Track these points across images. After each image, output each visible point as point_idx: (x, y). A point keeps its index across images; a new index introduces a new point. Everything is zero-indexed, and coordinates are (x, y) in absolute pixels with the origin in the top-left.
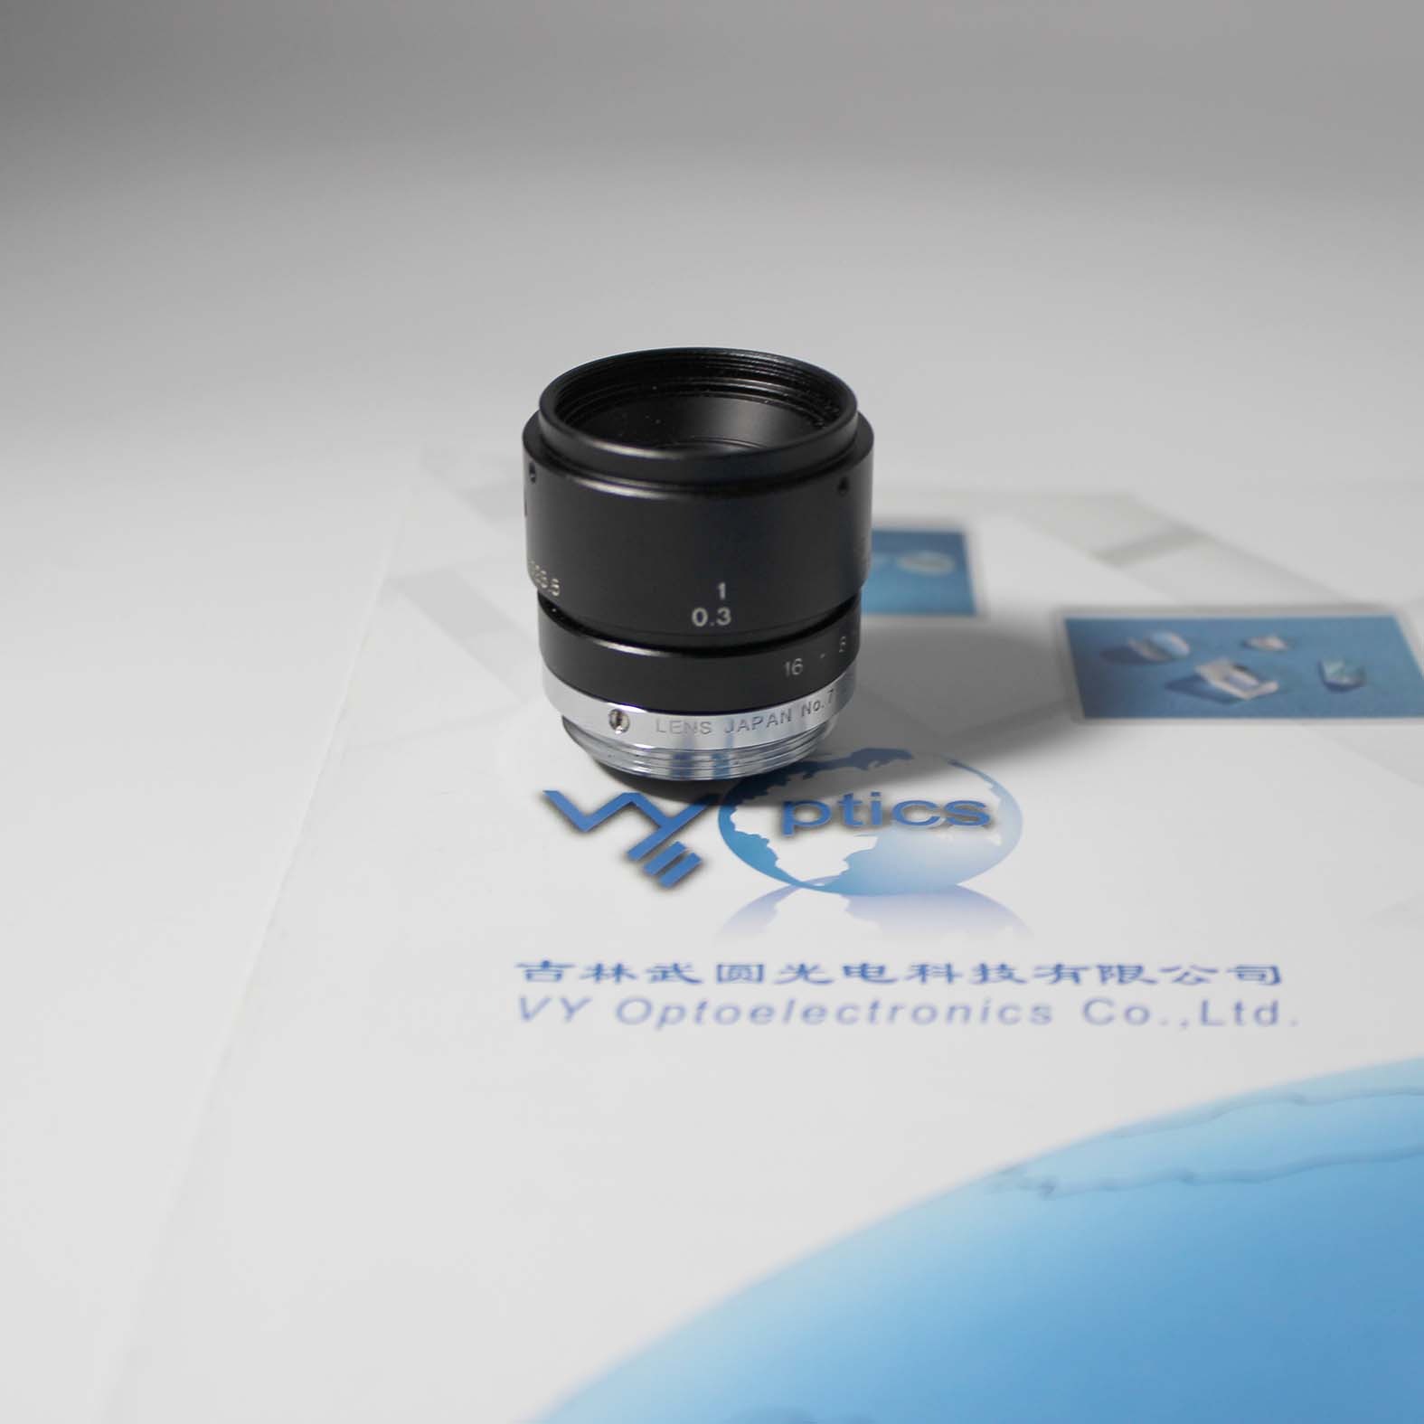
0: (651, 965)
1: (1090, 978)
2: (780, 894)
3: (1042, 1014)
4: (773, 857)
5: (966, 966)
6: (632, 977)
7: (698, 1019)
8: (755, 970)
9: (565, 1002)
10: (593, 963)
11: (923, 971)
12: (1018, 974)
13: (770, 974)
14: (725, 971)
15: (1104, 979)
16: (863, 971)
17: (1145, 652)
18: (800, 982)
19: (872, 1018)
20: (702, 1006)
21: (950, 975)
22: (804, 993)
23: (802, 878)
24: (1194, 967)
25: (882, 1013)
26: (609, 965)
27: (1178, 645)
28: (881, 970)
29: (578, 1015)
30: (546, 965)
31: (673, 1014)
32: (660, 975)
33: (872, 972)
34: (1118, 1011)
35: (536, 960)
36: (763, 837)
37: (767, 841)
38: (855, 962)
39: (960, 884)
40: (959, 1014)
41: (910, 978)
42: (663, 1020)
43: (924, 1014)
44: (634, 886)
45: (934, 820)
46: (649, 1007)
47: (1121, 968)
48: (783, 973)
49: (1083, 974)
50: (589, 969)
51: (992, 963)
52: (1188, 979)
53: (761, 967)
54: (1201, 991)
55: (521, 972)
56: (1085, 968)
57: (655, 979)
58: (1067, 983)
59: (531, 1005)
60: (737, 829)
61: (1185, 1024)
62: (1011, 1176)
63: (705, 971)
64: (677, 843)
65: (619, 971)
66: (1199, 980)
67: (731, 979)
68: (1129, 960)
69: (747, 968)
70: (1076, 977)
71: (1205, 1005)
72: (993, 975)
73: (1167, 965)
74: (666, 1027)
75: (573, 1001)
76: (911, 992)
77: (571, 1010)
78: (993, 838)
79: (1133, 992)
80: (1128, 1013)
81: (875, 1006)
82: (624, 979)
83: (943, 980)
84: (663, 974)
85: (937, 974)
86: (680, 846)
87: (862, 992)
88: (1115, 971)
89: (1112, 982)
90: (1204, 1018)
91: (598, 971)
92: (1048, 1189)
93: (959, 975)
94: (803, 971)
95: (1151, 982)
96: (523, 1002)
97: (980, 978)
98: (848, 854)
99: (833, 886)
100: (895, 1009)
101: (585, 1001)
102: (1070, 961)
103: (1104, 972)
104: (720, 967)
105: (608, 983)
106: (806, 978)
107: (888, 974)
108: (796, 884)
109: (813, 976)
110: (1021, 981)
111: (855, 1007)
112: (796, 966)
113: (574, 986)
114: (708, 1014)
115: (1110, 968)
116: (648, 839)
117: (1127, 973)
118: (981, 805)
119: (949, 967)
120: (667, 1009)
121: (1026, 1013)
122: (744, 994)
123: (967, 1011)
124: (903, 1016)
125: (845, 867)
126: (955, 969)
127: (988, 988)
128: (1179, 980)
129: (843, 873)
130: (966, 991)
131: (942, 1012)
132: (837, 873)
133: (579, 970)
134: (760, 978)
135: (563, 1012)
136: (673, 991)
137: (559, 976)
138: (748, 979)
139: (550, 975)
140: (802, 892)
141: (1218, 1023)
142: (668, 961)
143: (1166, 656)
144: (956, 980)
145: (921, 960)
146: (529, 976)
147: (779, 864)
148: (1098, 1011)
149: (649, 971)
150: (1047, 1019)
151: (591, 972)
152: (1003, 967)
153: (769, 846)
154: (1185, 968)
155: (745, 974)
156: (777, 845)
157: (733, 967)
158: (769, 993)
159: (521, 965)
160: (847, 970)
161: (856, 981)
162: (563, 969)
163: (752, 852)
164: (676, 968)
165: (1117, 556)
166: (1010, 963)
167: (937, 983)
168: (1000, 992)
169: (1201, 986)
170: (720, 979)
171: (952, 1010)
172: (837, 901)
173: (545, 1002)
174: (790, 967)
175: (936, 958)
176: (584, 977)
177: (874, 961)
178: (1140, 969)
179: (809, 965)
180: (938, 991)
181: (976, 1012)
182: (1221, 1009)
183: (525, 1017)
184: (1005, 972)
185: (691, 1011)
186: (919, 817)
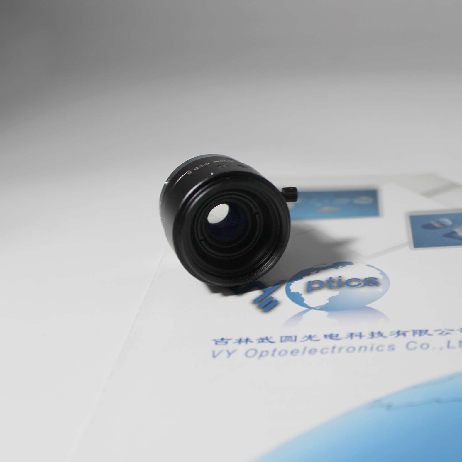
0: (258, 337)
1: (410, 335)
2: (304, 312)
3: (392, 348)
4: (303, 299)
5: (366, 333)
6: (251, 342)
7: (273, 355)
8: (294, 338)
9: (228, 351)
10: (238, 338)
11: (351, 335)
12: (384, 335)
13: (299, 339)
14: (283, 339)
15: (414, 335)
16: (331, 336)
17: (437, 225)
18: (309, 341)
19: (333, 352)
20: (275, 350)
21: (361, 336)
22: (310, 344)
23: (312, 306)
24: (446, 329)
25: (336, 350)
26: (244, 338)
27: (448, 222)
28: (337, 335)
29: (232, 356)
30: (222, 339)
31: (264, 354)
32: (261, 341)
33: (334, 337)
34: (418, 345)
35: (219, 338)
36: (300, 293)
37: (301, 294)
38: (328, 333)
39: (368, 305)
40: (363, 349)
41: (347, 338)
42: (261, 356)
43: (351, 349)
44: (255, 312)
45: (359, 284)
46: (256, 351)
47: (420, 331)
48: (303, 338)
49: (407, 334)
50: (237, 340)
51: (376, 331)
52: (444, 333)
53: (296, 337)
54: (448, 337)
55: (214, 342)
56: (408, 332)
57: (259, 342)
58: (401, 337)
59: (216, 353)
60: (292, 291)
61: (441, 349)
62: (377, 403)
63: (277, 339)
64: (271, 297)
65: (247, 340)
66: (447, 333)
67: (285, 341)
68: (423, 328)
69: (291, 337)
70: (404, 334)
71: (449, 342)
72: (376, 335)
73: (437, 329)
74: (262, 358)
75: (230, 351)
76: (347, 342)
77: (229, 354)
78: (379, 289)
79: (425, 338)
80: (422, 346)
81: (334, 348)
82: (249, 343)
83: (358, 338)
84: (262, 340)
85: (356, 335)
86: (272, 298)
87: (330, 343)
88: (418, 332)
89: (417, 336)
90: (448, 346)
91: (240, 341)
92: (389, 407)
93: (364, 336)
94: (310, 337)
95: (430, 335)
96: (214, 352)
97: (371, 337)
98: (328, 298)
99: (323, 308)
100: (341, 349)
101: (235, 351)
102: (402, 330)
103: (414, 332)
104: (282, 337)
105: (243, 344)
106: (311, 340)
107: (339, 337)
108: (310, 308)
109: (314, 339)
110: (385, 337)
111: (327, 349)
112: (308, 335)
113: (231, 346)
114: (276, 353)
115: (416, 331)
116: (261, 296)
117: (422, 333)
118: (376, 279)
119: (361, 333)
120: (262, 352)
121: (386, 347)
122: (289, 346)
123: (366, 348)
124: (344, 351)
125: (327, 302)
126: (363, 334)
127: (373, 340)
128: (441, 334)
129: (327, 304)
130: (366, 341)
131: (357, 348)
132: (325, 304)
133: (234, 341)
134: (295, 340)
135: (227, 354)
136: (266, 346)
137: (226, 343)
138: (291, 341)
139: (223, 343)
140: (312, 311)
141: (453, 348)
142: (264, 336)
143: (444, 226)
144: (363, 338)
145: (351, 332)
146: (216, 343)
147: (305, 302)
148: (411, 346)
149: (258, 340)
150: (393, 349)
151: (238, 341)
153: (302, 296)
154: (443, 330)
155: (290, 339)
156: (304, 296)
157: (286, 337)
158: (298, 345)
159: (214, 340)
160: (325, 336)
161: (328, 340)
162: (228, 341)
163: (296, 298)
164: (267, 338)
165: (429, 194)
166: (382, 331)
167: (356, 339)
168: (377, 341)
169: (448, 335)
170: (281, 341)
171: (361, 348)
172: (324, 313)
173: (221, 351)
174: (306, 336)
175: (356, 331)
176: (235, 343)
177: (335, 333)
178: (427, 331)
179: (313, 335)
180: (356, 342)
181: (369, 348)
182: (455, 343)
183: (214, 357)
184: (380, 334)
185: (271, 352)
186: (354, 284)
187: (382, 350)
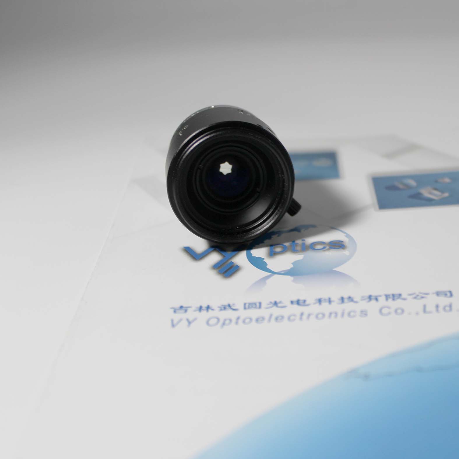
0: (219, 305)
1: (382, 299)
2: (267, 277)
3: (364, 313)
4: (266, 264)
5: (335, 298)
6: (213, 310)
7: (237, 323)
8: (258, 305)
9: (188, 320)
10: (198, 306)
11: (320, 301)
12: (355, 300)
13: (263, 305)
14: (247, 306)
15: (387, 299)
16: (298, 302)
17: (401, 186)
18: (275, 308)
19: (301, 319)
20: (238, 318)
21: (330, 301)
22: (276, 311)
23: (276, 271)
24: (421, 293)
25: (305, 317)
26: (204, 306)
27: (413, 183)
28: (305, 301)
29: (192, 325)
30: (181, 307)
31: (227, 322)
32: (223, 308)
33: (301, 303)
34: (392, 310)
35: (177, 306)
36: (262, 258)
37: (264, 259)
38: (295, 299)
39: (335, 269)
40: (333, 315)
41: (315, 304)
42: (224, 324)
43: (320, 316)
44: (215, 278)
45: (324, 248)
46: (218, 319)
47: (393, 295)
48: (268, 304)
49: (379, 298)
50: (197, 308)
51: (346, 296)
52: (419, 297)
53: (260, 303)
54: (423, 301)
55: (172, 310)
56: (380, 296)
57: (221, 310)
58: (373, 302)
59: (175, 322)
60: (253, 256)
61: (417, 314)
62: (353, 373)
63: (240, 306)
64: (232, 262)
65: (208, 308)
66: (422, 297)
67: (249, 308)
68: (396, 292)
69: (255, 304)
70: (376, 299)
71: (425, 306)
72: (346, 300)
73: (411, 292)
74: (225, 327)
75: (191, 320)
76: (316, 309)
77: (190, 323)
78: (346, 252)
79: (398, 303)
80: (396, 311)
81: (302, 314)
82: (210, 310)
83: (327, 303)
84: (224, 308)
85: (325, 300)
86: (232, 263)
87: (297, 309)
88: (391, 296)
89: (390, 300)
90: (425, 311)
91: (200, 309)
92: (366, 377)
93: (333, 301)
94: (276, 304)
95: (404, 299)
96: (172, 321)
97: (340, 302)
98: (292, 262)
99: (287, 273)
100: (309, 315)
101: (195, 319)
102: (374, 294)
103: (387, 297)
104: (245, 304)
105: (204, 312)
106: (277, 306)
107: (307, 303)
108: (274, 273)
109: (279, 305)
110: (356, 302)
111: (294, 315)
112: (273, 302)
113: (191, 314)
114: (240, 321)
115: (389, 295)
116: (221, 261)
117: (395, 297)
118: (342, 241)
119: (329, 299)
120: (225, 320)
121: (358, 313)
122: (254, 313)
123: (336, 314)
124: (312, 317)
125: (292, 266)
126: (332, 299)
127: (344, 306)
128: (415, 298)
129: (291, 268)
130: (336, 307)
131: (327, 315)
132: (289, 268)
133: (194, 308)
134: (260, 307)
135: (187, 323)
136: (228, 314)
137: (186, 311)
138: (256, 308)
139: (183, 311)
140: (276, 276)
141: (430, 312)
142: (226, 303)
143: (408, 187)
144: (332, 303)
145: (319, 297)
146: (175, 312)
147: (268, 267)
148: (385, 311)
149: (219, 307)
150: (366, 315)
152: (350, 298)
153: (264, 260)
154: (417, 293)
155: (254, 306)
156: (266, 260)
157: (250, 304)
158: (263, 312)
159: (172, 308)
160: (292, 302)
161: (295, 306)
162: (188, 309)
163: (259, 263)
164: (229, 305)
165: (390, 156)
166: (352, 296)
167: (325, 305)
168: (348, 306)
169: (423, 300)
170: (245, 308)
171: (331, 314)
172: (289, 278)
173: (181, 320)
174: (271, 303)
175: (325, 296)
176: (195, 311)
177: (302, 298)
178: (400, 295)
179: (278, 301)
180: (325, 307)
181: (339, 315)
182: (431, 307)
183: (173, 326)
184: (350, 299)
185: (234, 320)
186: (319, 247)
187: (354, 316)
